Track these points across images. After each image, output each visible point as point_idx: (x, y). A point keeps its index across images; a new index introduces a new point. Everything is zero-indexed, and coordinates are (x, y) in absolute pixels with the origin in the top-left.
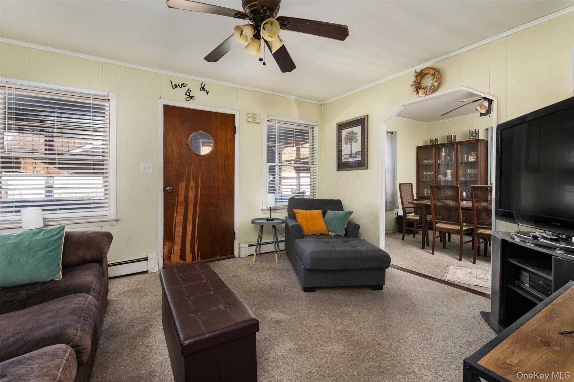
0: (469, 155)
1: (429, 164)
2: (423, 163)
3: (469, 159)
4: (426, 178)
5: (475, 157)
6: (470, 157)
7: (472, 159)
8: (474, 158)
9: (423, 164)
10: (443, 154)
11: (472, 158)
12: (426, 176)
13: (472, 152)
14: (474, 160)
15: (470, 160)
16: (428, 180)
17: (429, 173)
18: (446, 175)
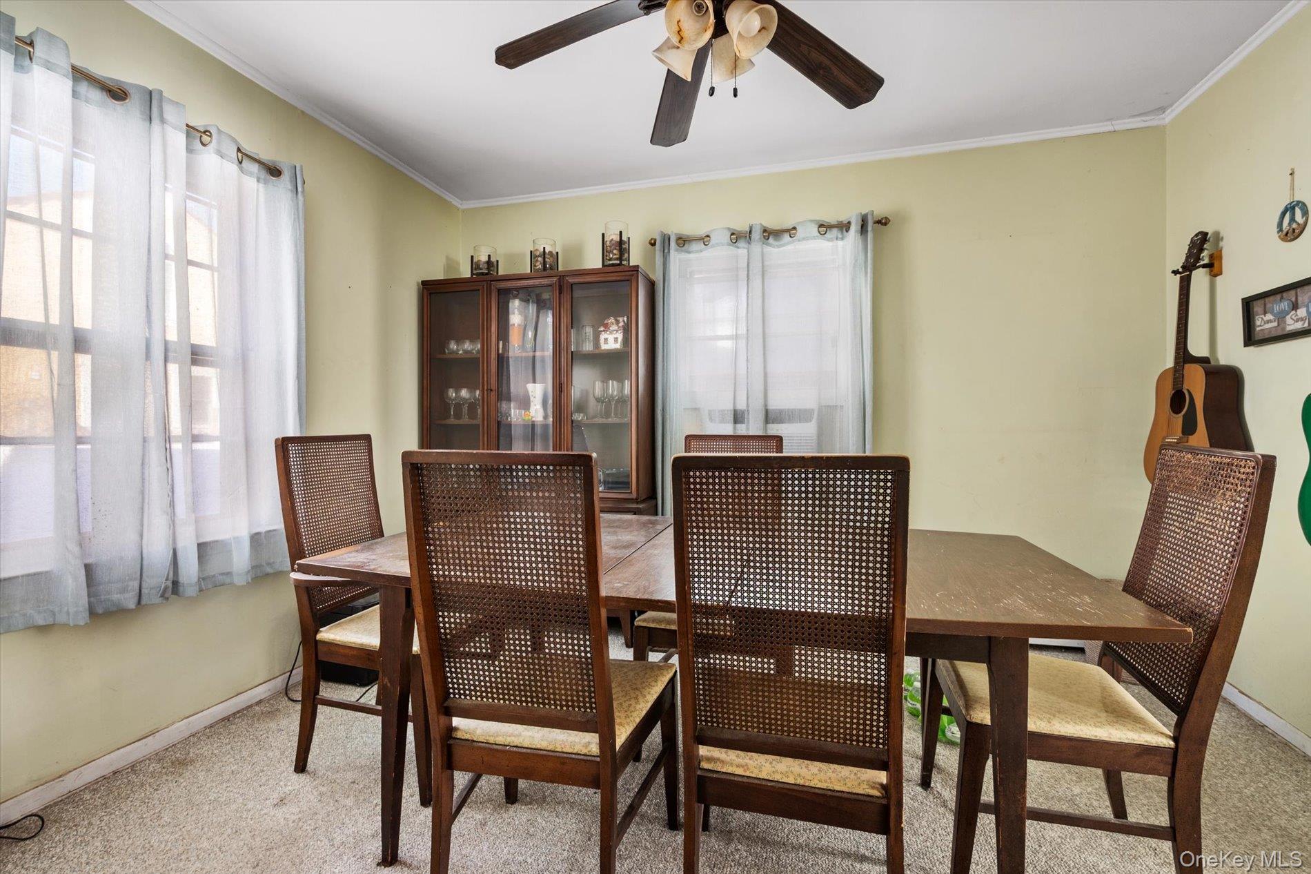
0: (602, 329)
1: (468, 356)
2: (444, 353)
3: (602, 341)
4: (458, 415)
5: (620, 336)
6: (603, 336)
7: (611, 340)
8: (616, 339)
9: (444, 356)
10: (515, 319)
11: (611, 338)
12: (458, 406)
13: (609, 318)
14: (618, 346)
15: (604, 347)
16: (461, 422)
17: (464, 393)
18: (525, 403)
